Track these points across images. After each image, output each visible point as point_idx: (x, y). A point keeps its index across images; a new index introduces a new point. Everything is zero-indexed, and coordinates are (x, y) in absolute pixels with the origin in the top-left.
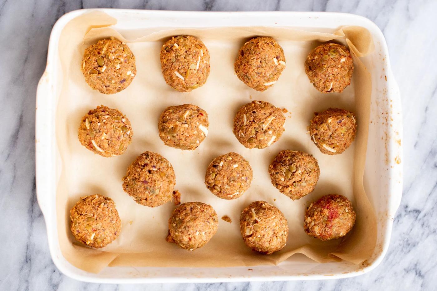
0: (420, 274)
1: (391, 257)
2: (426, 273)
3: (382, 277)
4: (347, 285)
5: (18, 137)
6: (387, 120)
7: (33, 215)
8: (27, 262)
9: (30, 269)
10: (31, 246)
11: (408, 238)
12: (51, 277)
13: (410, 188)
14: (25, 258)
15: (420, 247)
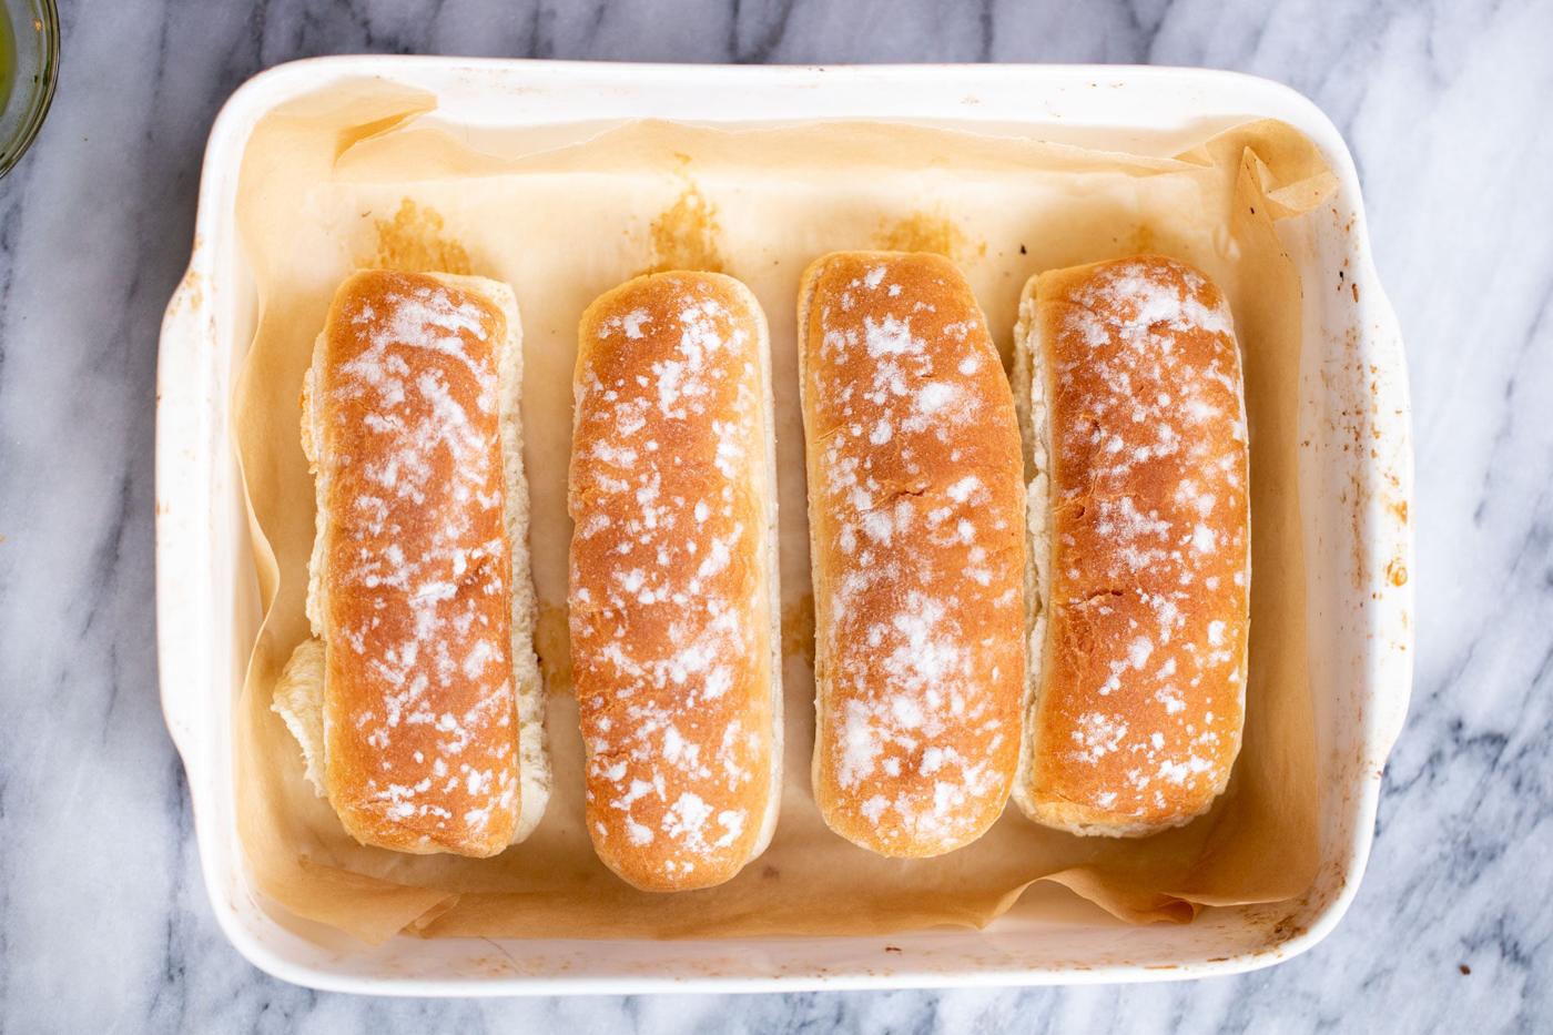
0: (1517, 953)
1: (1415, 901)
2: (1537, 947)
3: (1388, 971)
4: (1268, 1005)
5: (119, 552)
6: (1358, 436)
7: (184, 819)
8: (171, 978)
9: (184, 1003)
10: (182, 926)
11: (1468, 833)
12: (255, 1026)
13: (1468, 660)
14: (163, 967)
15: (1511, 861)
